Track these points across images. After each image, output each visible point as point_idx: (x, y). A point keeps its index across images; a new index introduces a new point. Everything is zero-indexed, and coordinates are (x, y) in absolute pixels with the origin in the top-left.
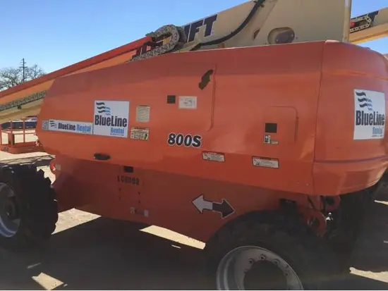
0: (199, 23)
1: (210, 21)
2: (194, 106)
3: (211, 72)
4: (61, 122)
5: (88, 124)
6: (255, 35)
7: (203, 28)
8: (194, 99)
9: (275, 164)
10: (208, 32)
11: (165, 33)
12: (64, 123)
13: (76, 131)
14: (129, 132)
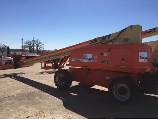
0: (106, 36)
1: (109, 36)
2: (107, 55)
3: (110, 48)
4: (75, 59)
5: (82, 59)
6: (120, 39)
7: (107, 37)
8: (107, 54)
9: (124, 67)
10: (109, 38)
11: (99, 38)
12: (76, 59)
13: (79, 61)
14: (92, 61)
